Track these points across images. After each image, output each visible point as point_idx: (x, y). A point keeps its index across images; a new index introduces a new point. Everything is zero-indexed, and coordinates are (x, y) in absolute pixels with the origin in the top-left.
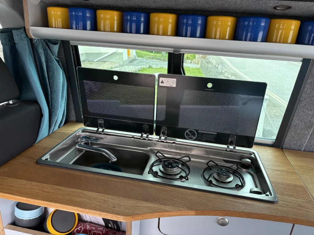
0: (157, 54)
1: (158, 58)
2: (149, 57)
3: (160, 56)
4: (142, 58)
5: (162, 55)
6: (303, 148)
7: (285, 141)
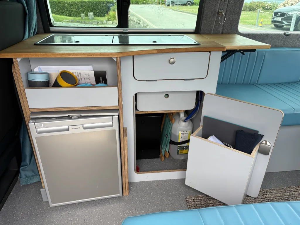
0: (76, 18)
1: (78, 21)
2: (68, 21)
3: (79, 19)
4: (61, 22)
5: (82, 18)
6: (212, 32)
7: (201, 29)
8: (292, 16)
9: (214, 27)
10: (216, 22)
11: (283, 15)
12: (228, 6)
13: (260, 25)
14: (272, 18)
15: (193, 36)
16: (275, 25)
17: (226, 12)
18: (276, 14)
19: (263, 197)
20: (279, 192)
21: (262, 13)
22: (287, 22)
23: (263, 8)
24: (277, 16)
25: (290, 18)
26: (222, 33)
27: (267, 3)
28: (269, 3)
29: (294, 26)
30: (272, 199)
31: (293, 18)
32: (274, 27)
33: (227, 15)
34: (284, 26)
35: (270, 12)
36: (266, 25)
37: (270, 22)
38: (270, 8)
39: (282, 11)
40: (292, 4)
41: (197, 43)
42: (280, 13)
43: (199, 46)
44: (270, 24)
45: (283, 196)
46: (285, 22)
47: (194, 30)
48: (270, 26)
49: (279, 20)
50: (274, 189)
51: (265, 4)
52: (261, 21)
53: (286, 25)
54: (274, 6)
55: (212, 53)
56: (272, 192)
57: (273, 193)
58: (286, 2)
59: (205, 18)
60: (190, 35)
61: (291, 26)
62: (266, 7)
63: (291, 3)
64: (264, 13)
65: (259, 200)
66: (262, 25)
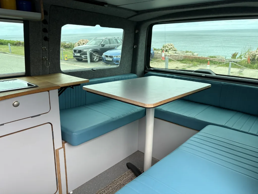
6: (41, 73)
7: (31, 72)
8: (86, 52)
9: (42, 70)
10: (42, 66)
11: (80, 51)
12: (49, 53)
13: (66, 59)
14: (73, 54)
15: (25, 78)
16: (77, 59)
17: (49, 58)
18: (75, 51)
19: (116, 186)
20: (124, 177)
21: (64, 50)
22: (84, 56)
23: (64, 46)
24: (76, 53)
25: (85, 54)
26: (49, 74)
27: (66, 44)
28: (67, 43)
29: (89, 59)
30: (122, 184)
31: (87, 54)
32: (76, 60)
33: (50, 60)
34: (83, 59)
35: (70, 49)
36: (70, 59)
37: (72, 57)
38: (69, 46)
39: (79, 49)
40: (84, 44)
41: (35, 85)
42: (78, 50)
43: (38, 88)
44: (73, 59)
45: (128, 179)
46: (83, 56)
47: (25, 74)
48: (73, 60)
49: (79, 55)
50: (121, 176)
51: (65, 44)
52: (66, 56)
53: (84, 58)
54: (72, 45)
55: (50, 91)
56: (120, 179)
57: (122, 179)
58: (79, 42)
59: (32, 64)
60: (22, 78)
61: (88, 59)
62: (66, 46)
63: (82, 43)
64: (66, 50)
65: (115, 189)
66: (67, 59)
